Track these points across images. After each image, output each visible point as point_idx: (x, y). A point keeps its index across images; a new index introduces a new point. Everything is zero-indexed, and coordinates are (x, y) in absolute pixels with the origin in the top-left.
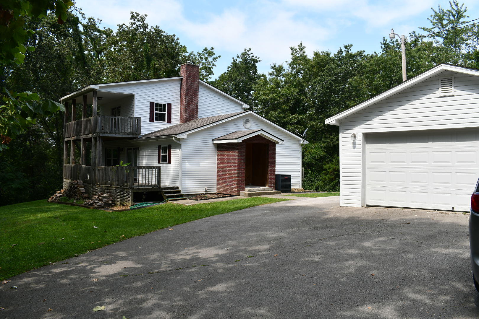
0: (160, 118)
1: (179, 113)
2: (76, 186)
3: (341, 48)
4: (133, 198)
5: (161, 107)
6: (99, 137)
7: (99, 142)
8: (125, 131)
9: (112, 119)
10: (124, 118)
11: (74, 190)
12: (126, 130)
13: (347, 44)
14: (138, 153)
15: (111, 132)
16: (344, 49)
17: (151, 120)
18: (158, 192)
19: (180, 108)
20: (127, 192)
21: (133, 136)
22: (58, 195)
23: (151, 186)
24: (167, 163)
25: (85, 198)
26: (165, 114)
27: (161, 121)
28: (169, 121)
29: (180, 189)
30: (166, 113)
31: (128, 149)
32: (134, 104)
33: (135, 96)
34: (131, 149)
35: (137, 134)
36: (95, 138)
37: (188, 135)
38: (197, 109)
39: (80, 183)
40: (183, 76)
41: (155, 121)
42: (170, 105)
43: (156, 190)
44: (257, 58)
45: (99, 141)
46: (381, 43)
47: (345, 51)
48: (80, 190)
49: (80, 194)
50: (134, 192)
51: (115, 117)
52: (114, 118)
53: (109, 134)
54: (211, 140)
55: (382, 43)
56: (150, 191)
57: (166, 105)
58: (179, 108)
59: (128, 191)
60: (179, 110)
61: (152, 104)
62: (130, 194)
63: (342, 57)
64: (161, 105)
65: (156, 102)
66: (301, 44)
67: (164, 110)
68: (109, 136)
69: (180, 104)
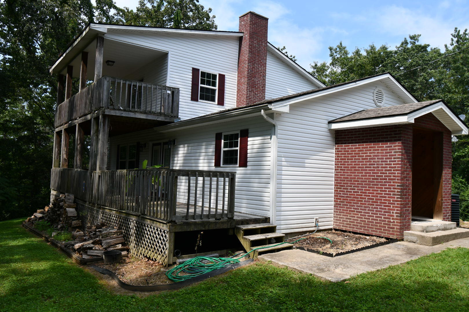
0: (208, 96)
1: (236, 91)
2: (61, 204)
3: (405, 39)
4: (172, 247)
5: (209, 78)
6: (104, 116)
7: (104, 125)
8: (152, 110)
9: (130, 86)
10: (150, 86)
11: (59, 210)
12: (153, 108)
13: (412, 34)
14: (172, 149)
15: (127, 109)
16: (409, 40)
17: (194, 98)
18: (227, 230)
19: (238, 83)
20: (157, 230)
21: (166, 119)
22: (39, 215)
23: (214, 216)
24: (238, 166)
25: (74, 228)
26: (215, 90)
27: (208, 100)
28: (221, 102)
29: (273, 222)
30: (217, 88)
31: (154, 145)
32: (167, 68)
33: (170, 56)
34: (159, 144)
35: (172, 117)
36: (97, 119)
37: (292, 107)
38: (264, 86)
39: (69, 199)
40: (243, 33)
41: (199, 100)
42: (222, 78)
43: (225, 226)
44: (292, 57)
45: (104, 122)
46: (451, 34)
47: (410, 42)
48: (66, 212)
49: (67, 218)
50: (176, 231)
51: (135, 84)
52: (133, 85)
53: (122, 112)
54: (327, 122)
55: (454, 35)
56: (212, 227)
57: (216, 75)
58: (236, 84)
59: (161, 227)
60: (236, 86)
61: (195, 71)
62: (166, 236)
63: (408, 49)
64: (209, 75)
65: (202, 69)
66: (341, 44)
67: (214, 85)
68: (123, 115)
69: (238, 77)
